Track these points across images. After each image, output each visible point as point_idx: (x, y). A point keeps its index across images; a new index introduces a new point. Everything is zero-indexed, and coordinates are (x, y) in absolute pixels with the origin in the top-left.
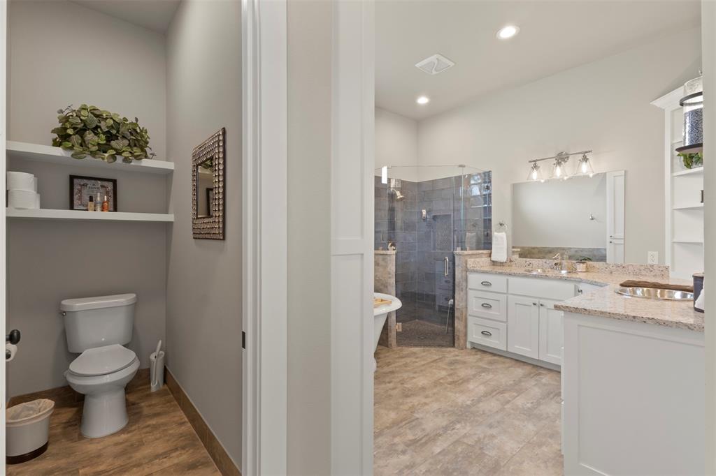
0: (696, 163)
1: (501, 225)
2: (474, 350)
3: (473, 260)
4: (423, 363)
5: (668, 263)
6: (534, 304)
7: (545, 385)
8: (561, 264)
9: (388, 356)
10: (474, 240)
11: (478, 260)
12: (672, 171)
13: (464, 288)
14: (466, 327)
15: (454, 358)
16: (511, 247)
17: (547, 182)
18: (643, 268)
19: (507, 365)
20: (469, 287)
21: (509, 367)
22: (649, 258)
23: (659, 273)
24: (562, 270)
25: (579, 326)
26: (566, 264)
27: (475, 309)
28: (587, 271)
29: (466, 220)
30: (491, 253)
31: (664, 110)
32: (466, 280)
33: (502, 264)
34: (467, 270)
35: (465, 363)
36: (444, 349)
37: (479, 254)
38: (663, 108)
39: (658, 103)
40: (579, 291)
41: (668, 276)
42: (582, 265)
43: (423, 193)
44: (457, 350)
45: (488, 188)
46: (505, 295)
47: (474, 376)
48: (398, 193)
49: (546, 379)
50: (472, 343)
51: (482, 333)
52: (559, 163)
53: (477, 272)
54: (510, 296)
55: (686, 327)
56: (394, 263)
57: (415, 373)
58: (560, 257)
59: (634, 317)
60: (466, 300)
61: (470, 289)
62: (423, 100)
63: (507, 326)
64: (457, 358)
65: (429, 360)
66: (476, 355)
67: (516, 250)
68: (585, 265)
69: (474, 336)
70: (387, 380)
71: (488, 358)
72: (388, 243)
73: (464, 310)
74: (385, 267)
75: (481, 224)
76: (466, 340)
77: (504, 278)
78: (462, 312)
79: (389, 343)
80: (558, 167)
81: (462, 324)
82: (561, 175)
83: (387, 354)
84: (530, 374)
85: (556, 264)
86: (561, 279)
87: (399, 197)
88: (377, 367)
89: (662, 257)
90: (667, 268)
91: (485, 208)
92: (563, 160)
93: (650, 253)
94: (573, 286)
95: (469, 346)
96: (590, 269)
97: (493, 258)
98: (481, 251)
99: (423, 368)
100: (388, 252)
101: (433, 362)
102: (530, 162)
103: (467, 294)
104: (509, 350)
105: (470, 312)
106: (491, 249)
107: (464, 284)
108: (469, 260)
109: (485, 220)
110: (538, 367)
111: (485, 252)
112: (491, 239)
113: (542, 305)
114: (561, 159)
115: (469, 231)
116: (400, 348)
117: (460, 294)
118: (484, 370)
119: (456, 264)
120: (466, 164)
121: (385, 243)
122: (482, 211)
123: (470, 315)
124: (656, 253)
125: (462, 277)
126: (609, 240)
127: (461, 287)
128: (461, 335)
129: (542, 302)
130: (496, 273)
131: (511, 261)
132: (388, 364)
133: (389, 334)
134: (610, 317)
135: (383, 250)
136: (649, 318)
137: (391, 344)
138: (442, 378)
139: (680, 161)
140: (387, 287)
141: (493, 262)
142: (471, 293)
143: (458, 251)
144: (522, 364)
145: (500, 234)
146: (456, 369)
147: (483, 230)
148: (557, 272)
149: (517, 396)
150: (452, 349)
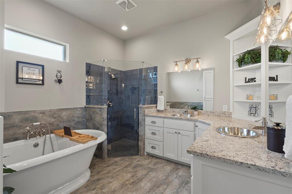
0: (244, 64)
1: (162, 92)
2: (148, 156)
3: (148, 110)
4: (119, 169)
5: (231, 111)
6: (176, 133)
7: (180, 176)
8: (187, 111)
9: (100, 166)
10: (149, 100)
11: (150, 110)
12: (233, 69)
13: (143, 125)
14: (144, 144)
15: (137, 163)
16: (166, 102)
17: (181, 72)
18: (221, 113)
19: (163, 165)
20: (146, 124)
21: (164, 166)
22: (224, 109)
23: (228, 115)
24: (188, 114)
25: (203, 165)
26: (189, 111)
27: (148, 135)
28: (198, 115)
29: (146, 90)
30: (157, 106)
31: (230, 40)
32: (144, 121)
33: (162, 111)
34: (145, 115)
35: (142, 166)
36: (133, 157)
37: (151, 107)
38: (229, 39)
39: (228, 37)
40: (196, 126)
41: (231, 117)
42: (196, 112)
43: (126, 76)
44: (140, 157)
45: (156, 74)
46: (163, 128)
47: (146, 175)
48: (113, 75)
49: (181, 172)
50: (147, 153)
51: (152, 147)
52: (186, 63)
53: (149, 116)
54: (165, 128)
55: (281, 174)
56: (106, 112)
57: (113, 178)
58: (187, 108)
59: (242, 163)
60: (144, 131)
61: (146, 125)
62: (124, 28)
63: (163, 143)
64: (139, 162)
65: (123, 166)
66: (148, 159)
67: (168, 104)
68: (198, 112)
69: (148, 149)
70: (93, 187)
71: (155, 160)
72: (108, 101)
73: (143, 136)
74: (101, 115)
75: (153, 92)
76: (144, 151)
77: (162, 119)
78: (142, 137)
79: (103, 157)
80: (186, 65)
81: (142, 143)
82: (187, 69)
83: (100, 165)
84: (174, 169)
85: (185, 112)
86: (188, 120)
87: (113, 78)
88: (91, 176)
89: (229, 108)
90: (231, 113)
91: (154, 84)
92: (188, 62)
93: (224, 106)
94: (193, 123)
95: (145, 154)
96: (199, 114)
97: (158, 108)
98: (152, 105)
99: (118, 173)
100: (103, 107)
101: (125, 167)
102: (174, 62)
103: (144, 127)
104: (164, 156)
105: (146, 137)
106: (157, 104)
107: (143, 122)
108: (146, 110)
109: (154, 90)
110: (178, 164)
111: (154, 105)
112: (157, 99)
113: (179, 133)
114: (188, 61)
115: (148, 95)
116: (109, 159)
117: (141, 128)
118: (151, 170)
119: (139, 113)
120: (145, 62)
121: (106, 101)
122: (153, 85)
123: (146, 138)
124: (226, 106)
125: (142, 119)
126: (204, 99)
127: (142, 124)
128: (142, 149)
129: (179, 131)
130: (159, 117)
131: (166, 110)
132: (98, 173)
133: (103, 152)
134: (225, 162)
135: (100, 105)
136: (252, 165)
137: (104, 158)
138: (127, 180)
139: (236, 64)
140: (102, 126)
141: (158, 110)
142: (147, 127)
143: (141, 106)
144: (170, 162)
145: (161, 97)
146: (136, 171)
147: (153, 95)
148: (186, 115)
149: (167, 188)
150: (137, 157)
